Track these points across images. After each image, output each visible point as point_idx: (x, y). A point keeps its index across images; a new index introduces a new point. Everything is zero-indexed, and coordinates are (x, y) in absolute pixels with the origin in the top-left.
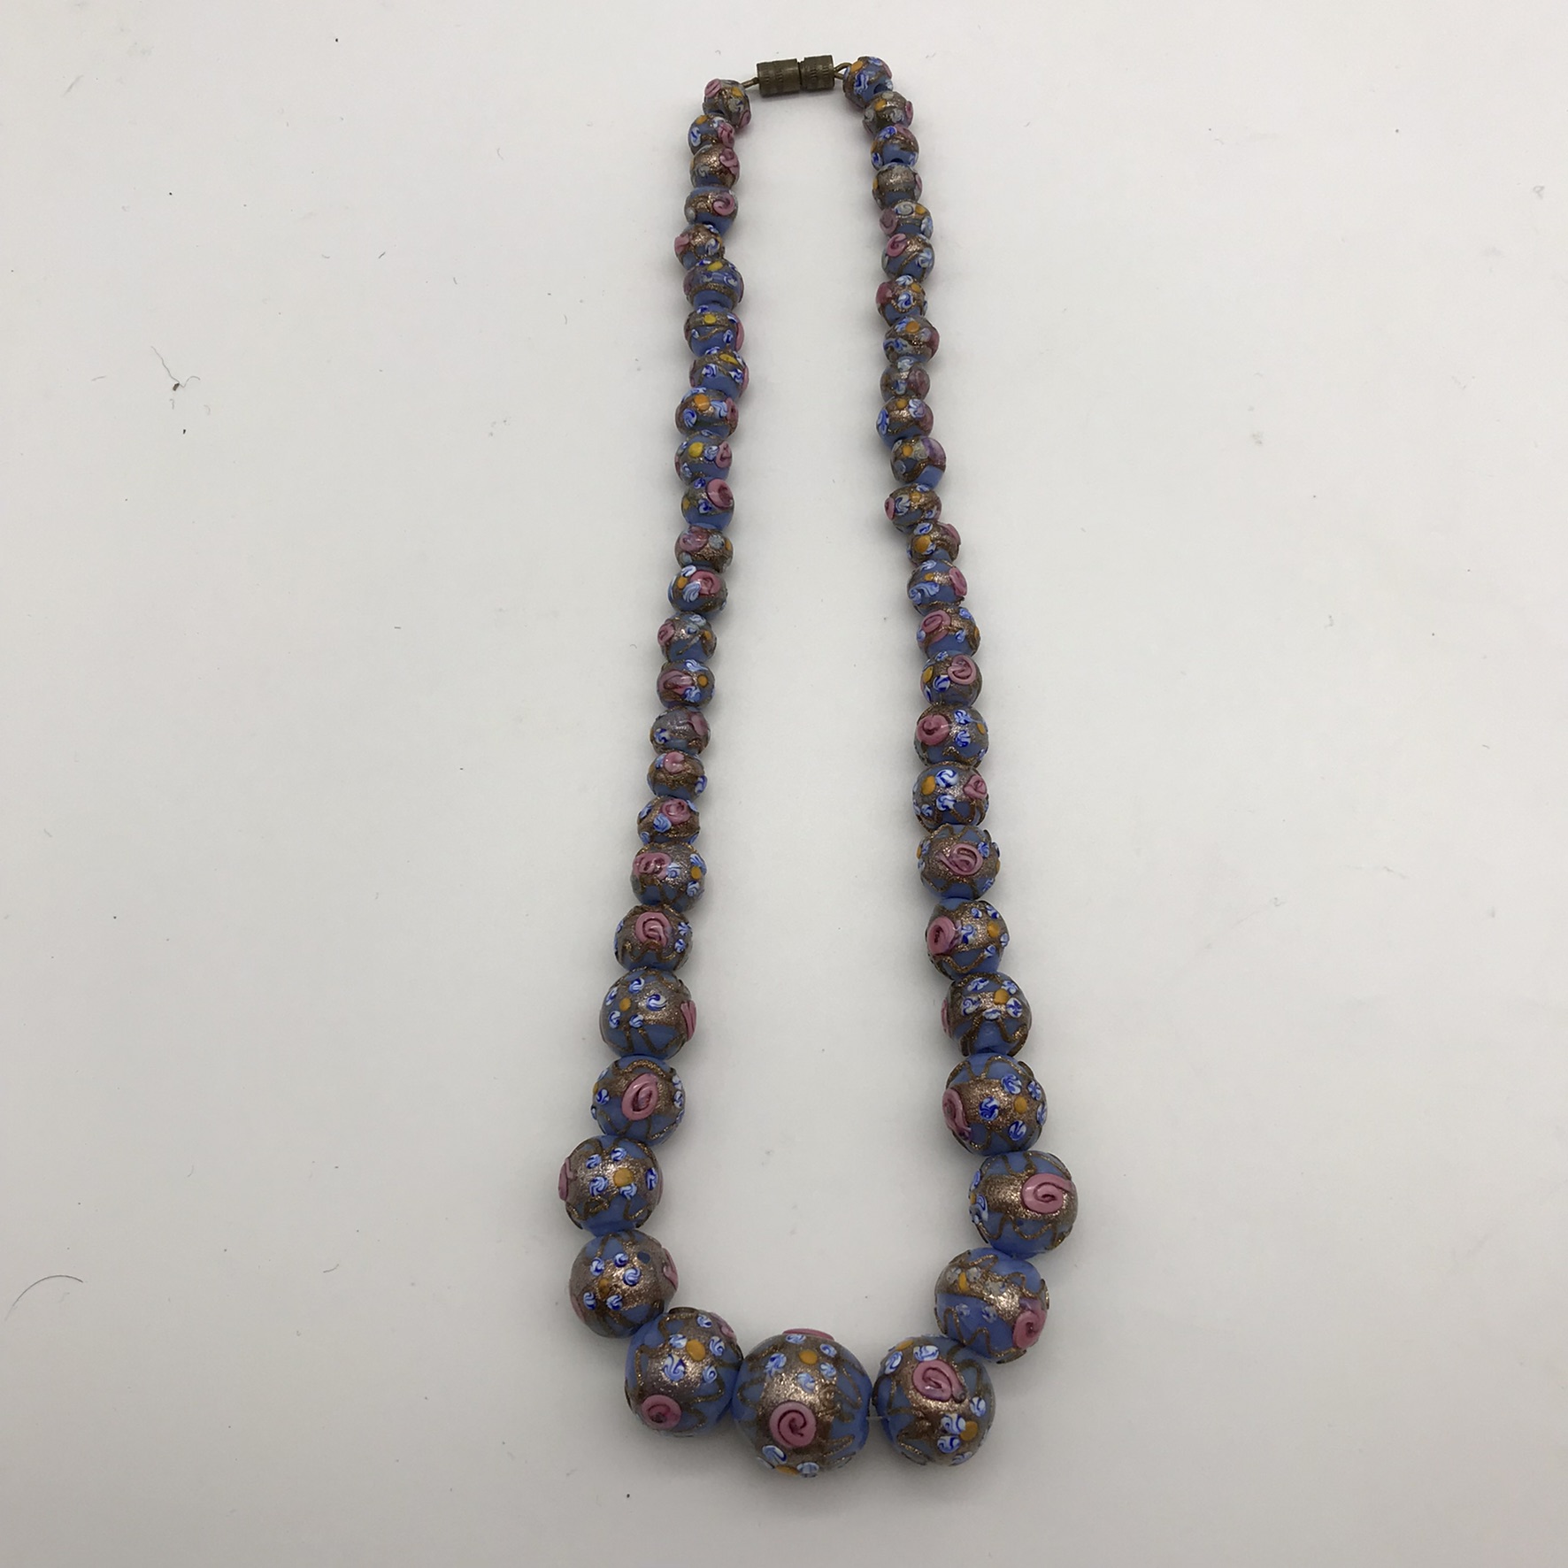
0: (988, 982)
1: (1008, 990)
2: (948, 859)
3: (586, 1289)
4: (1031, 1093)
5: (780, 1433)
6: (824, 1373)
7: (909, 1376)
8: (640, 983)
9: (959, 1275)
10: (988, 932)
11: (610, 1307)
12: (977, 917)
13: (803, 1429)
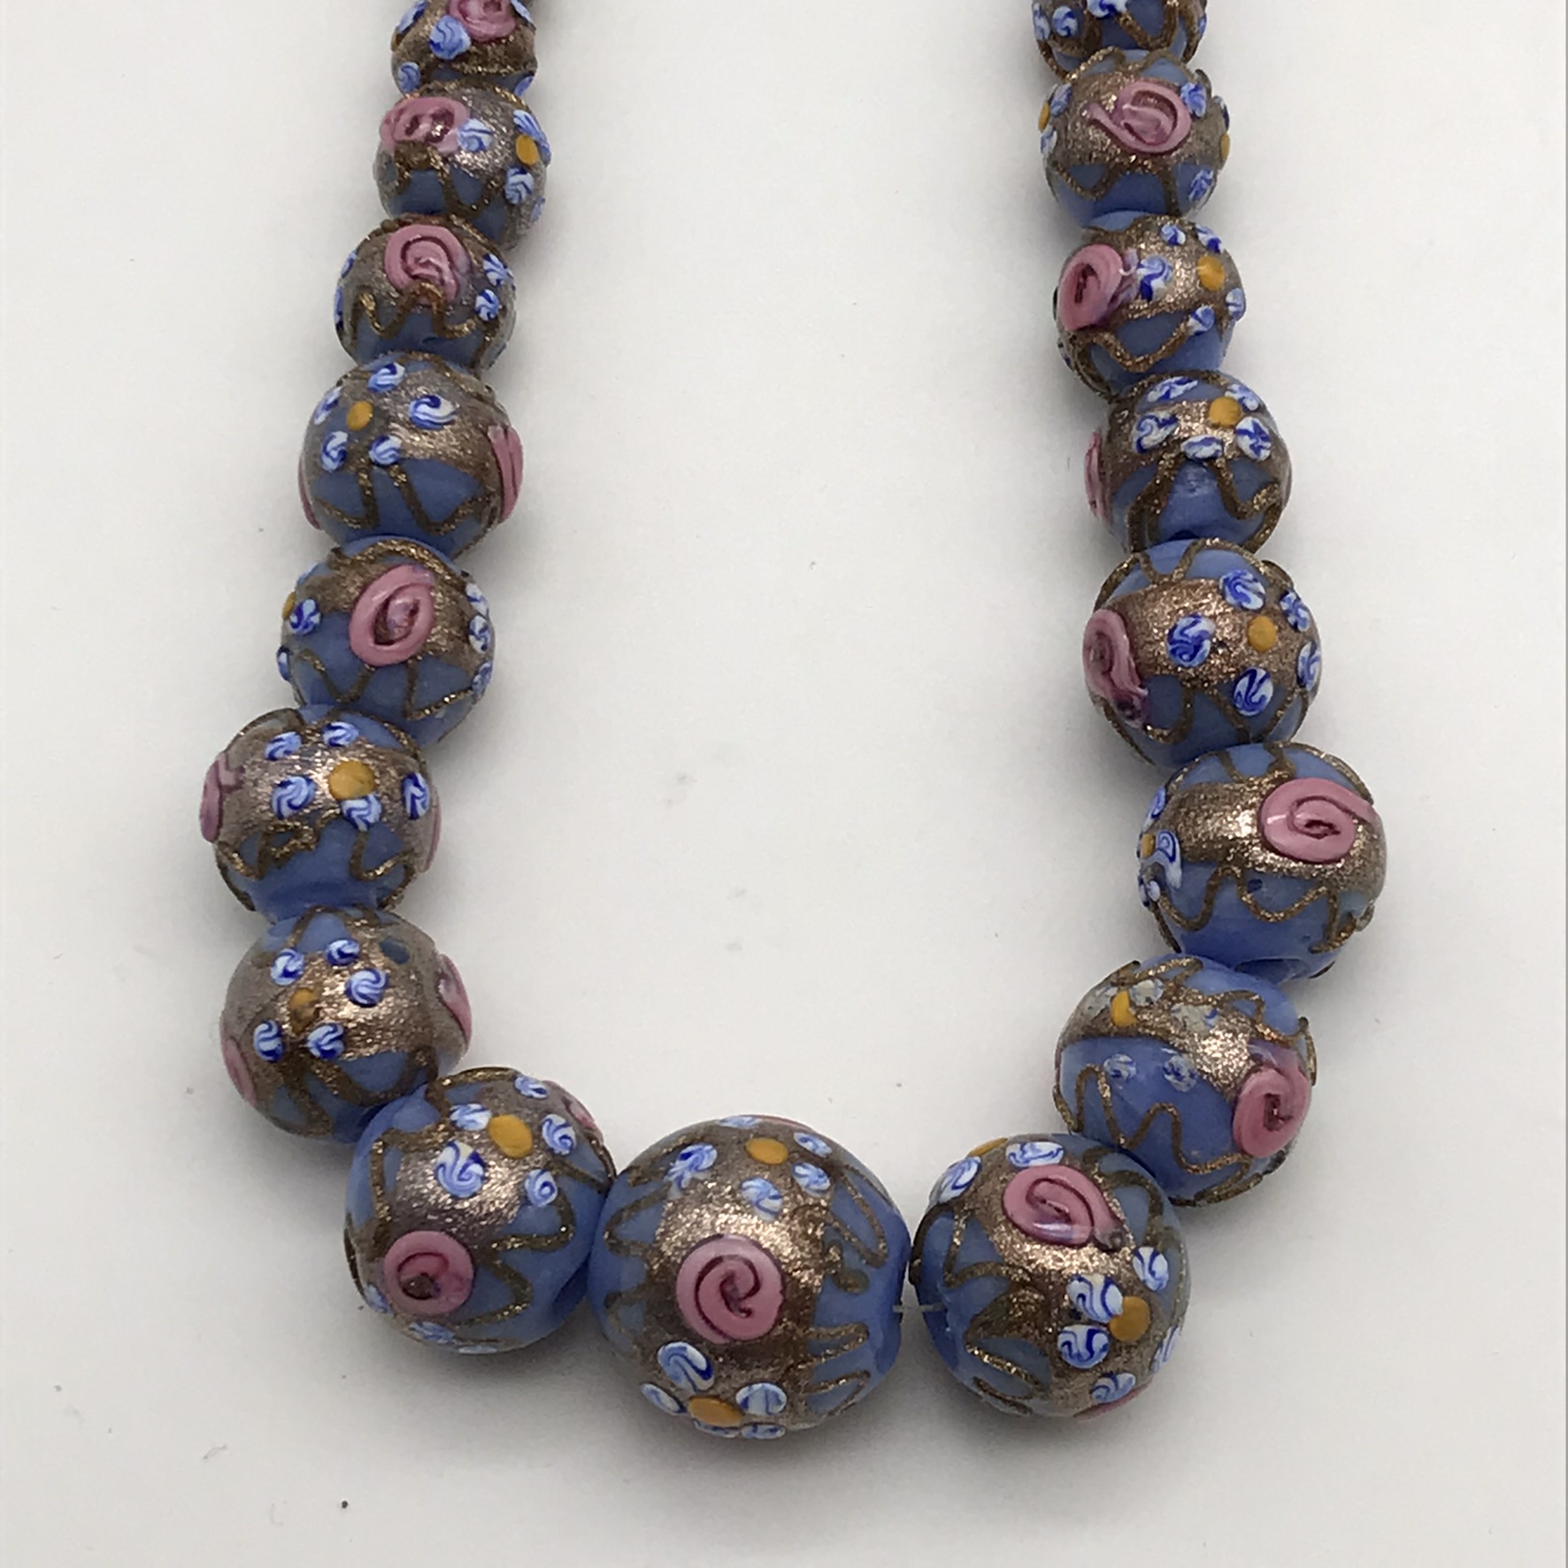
0: (1195, 383)
1: (1241, 401)
2: (1110, 116)
3: (260, 1018)
4: (1286, 614)
5: (698, 1305)
6: (802, 1182)
7: (996, 1200)
8: (394, 372)
9: (1113, 998)
10: (1198, 277)
11: (316, 1052)
12: (1173, 242)
13: (753, 1299)
